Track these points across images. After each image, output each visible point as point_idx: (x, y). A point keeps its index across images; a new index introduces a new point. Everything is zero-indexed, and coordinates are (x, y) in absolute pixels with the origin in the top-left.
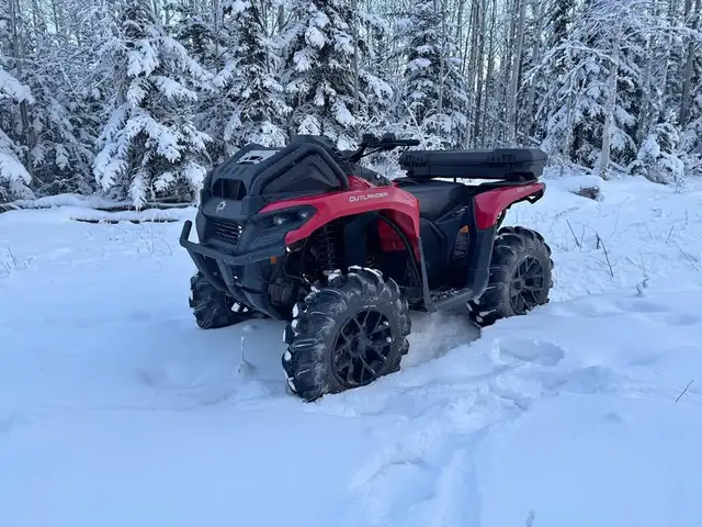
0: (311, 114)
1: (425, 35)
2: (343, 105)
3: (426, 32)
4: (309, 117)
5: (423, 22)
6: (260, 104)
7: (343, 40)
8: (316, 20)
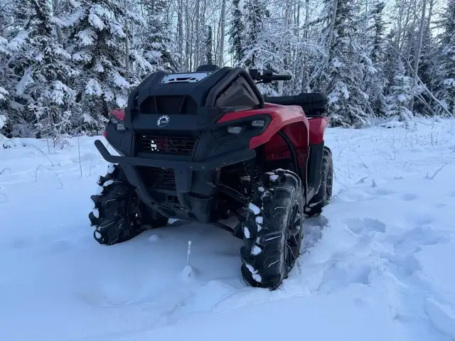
0: (93, 77)
1: (156, 36)
2: (118, 73)
3: (157, 34)
4: (92, 80)
5: (154, 28)
6: (51, 67)
7: (117, 27)
8: (96, 9)
